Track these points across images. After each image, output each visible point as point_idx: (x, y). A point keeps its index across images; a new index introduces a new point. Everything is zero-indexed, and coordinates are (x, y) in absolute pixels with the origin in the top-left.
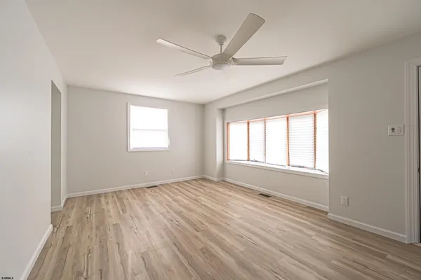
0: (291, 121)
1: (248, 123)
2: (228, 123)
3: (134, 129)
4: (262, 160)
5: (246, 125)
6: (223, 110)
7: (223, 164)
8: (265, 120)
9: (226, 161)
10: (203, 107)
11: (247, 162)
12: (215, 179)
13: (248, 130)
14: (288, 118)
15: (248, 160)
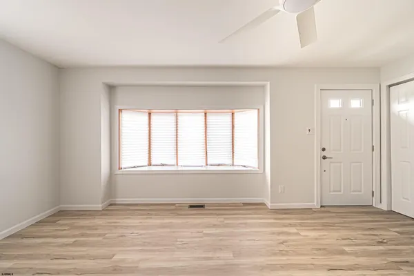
0: (210, 118)
1: (150, 114)
2: (120, 110)
4: (174, 162)
5: (146, 117)
6: (111, 88)
7: (111, 175)
8: (177, 113)
9: (116, 172)
11: (147, 168)
12: (100, 206)
14: (206, 114)
15: (150, 164)
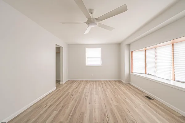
1: (145, 51)
2: (132, 52)
3: (88, 58)
5: (144, 53)
6: (129, 45)
7: (129, 74)
8: (156, 48)
9: (131, 73)
10: (119, 45)
11: (145, 75)
12: (124, 82)
13: (145, 55)
14: (173, 45)
